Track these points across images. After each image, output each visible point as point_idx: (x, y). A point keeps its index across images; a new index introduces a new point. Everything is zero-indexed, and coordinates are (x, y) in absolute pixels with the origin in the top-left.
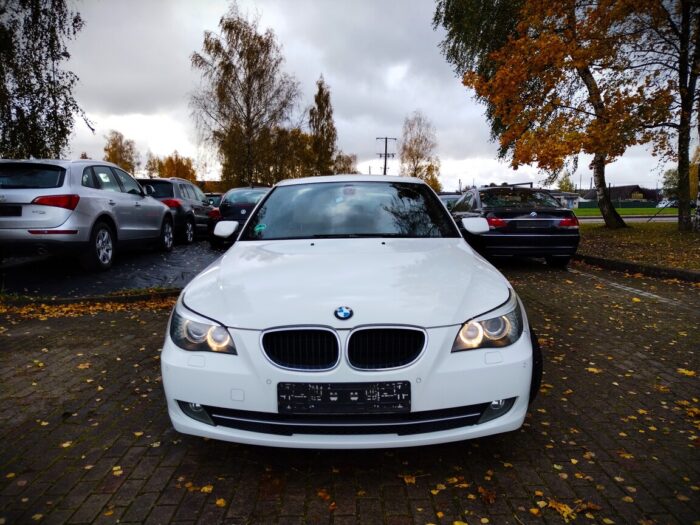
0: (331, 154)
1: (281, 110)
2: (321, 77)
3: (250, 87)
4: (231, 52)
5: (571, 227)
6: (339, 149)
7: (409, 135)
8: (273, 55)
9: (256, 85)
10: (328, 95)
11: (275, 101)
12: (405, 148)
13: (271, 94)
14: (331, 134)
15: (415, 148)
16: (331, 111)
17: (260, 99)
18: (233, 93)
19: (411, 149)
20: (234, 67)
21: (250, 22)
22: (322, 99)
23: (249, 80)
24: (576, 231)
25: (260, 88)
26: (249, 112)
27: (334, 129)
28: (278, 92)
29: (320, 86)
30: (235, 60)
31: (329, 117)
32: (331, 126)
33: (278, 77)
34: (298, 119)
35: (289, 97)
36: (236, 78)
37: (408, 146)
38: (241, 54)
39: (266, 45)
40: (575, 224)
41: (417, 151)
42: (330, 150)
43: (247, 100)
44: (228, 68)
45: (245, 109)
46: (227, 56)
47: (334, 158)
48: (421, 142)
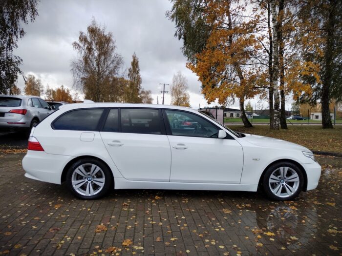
0: (138, 90)
1: (114, 70)
2: (135, 53)
3: (100, 59)
4: (91, 42)
7: (175, 83)
8: (111, 44)
9: (103, 58)
10: (138, 62)
11: (112, 65)
12: (173, 89)
13: (110, 62)
14: (139, 81)
15: (178, 89)
16: (139, 70)
17: (104, 64)
18: (91, 61)
19: (176, 89)
20: (93, 49)
21: (101, 29)
22: (135, 64)
23: (99, 56)
25: (104, 59)
26: (99, 70)
27: (140, 78)
28: (113, 61)
29: (134, 57)
30: (94, 46)
31: (138, 72)
32: (139, 77)
33: (113, 55)
34: (123, 72)
35: (118, 64)
36: (93, 55)
37: (175, 88)
38: (96, 44)
39: (108, 40)
42: (138, 88)
43: (98, 65)
44: (90, 50)
45: (97, 69)
46: (90, 44)
47: (140, 92)
48: (181, 86)
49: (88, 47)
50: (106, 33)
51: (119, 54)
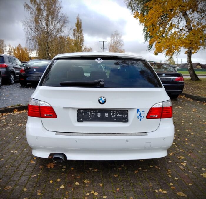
0: (81, 47)
1: (61, 28)
2: (78, 16)
3: (48, 18)
4: (40, 3)
5: (180, 81)
6: (85, 45)
7: (113, 40)
8: (57, 5)
9: (50, 17)
10: (81, 23)
11: (58, 24)
12: (111, 46)
13: (57, 22)
14: (82, 40)
15: (115, 46)
16: (82, 30)
17: (52, 23)
18: (41, 21)
20: (42, 10)
22: (79, 25)
23: (48, 15)
24: (182, 83)
25: (52, 19)
26: (47, 29)
28: (60, 21)
29: (78, 19)
30: (42, 7)
31: (81, 32)
32: (82, 36)
33: (59, 15)
34: (68, 32)
36: (42, 15)
37: (112, 45)
38: (45, 5)
39: (55, 1)
40: (182, 80)
41: (116, 47)
42: (81, 45)
43: (47, 24)
44: (39, 10)
45: (46, 27)
46: (39, 5)
48: (117, 44)
49: (37, 8)
51: (64, 14)
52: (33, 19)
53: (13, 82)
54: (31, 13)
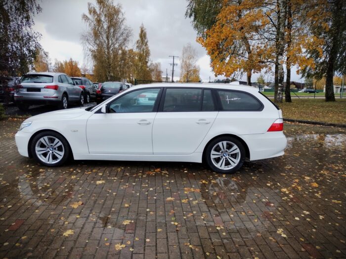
0: (147, 62)
1: (123, 42)
2: (142, 25)
3: (109, 31)
4: (100, 14)
7: (185, 55)
8: (120, 16)
9: (112, 30)
10: (145, 33)
11: (121, 38)
12: (183, 61)
13: (119, 35)
14: (147, 53)
16: (147, 42)
17: (114, 37)
18: (101, 34)
20: (101, 21)
22: (143, 35)
23: (109, 28)
25: (114, 32)
27: (149, 50)
28: (122, 34)
29: (142, 29)
30: (103, 18)
31: (146, 44)
32: (147, 48)
33: (123, 27)
35: (127, 36)
36: (102, 27)
37: (185, 60)
38: (105, 15)
39: (117, 12)
41: (189, 62)
42: (147, 60)
43: (107, 38)
44: (99, 21)
46: (99, 16)
47: (149, 64)
48: (191, 58)
49: (96, 19)
50: (115, 4)
51: (128, 26)
52: (92, 32)
53: (88, 101)
54: (90, 25)
